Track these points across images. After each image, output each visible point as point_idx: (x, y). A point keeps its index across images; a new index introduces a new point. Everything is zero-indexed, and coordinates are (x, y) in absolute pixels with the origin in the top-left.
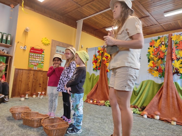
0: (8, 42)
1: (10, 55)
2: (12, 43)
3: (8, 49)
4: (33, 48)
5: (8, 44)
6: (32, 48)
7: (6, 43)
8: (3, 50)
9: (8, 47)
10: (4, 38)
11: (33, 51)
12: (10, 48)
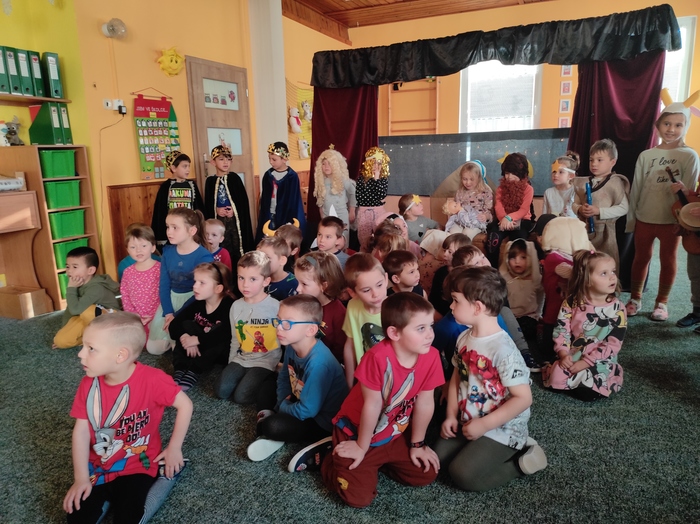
4: (140, 96)
5: (57, 97)
6: (140, 101)
11: (143, 109)
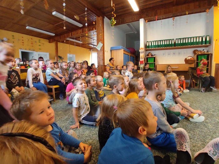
0: (207, 42)
1: (209, 53)
2: (210, 42)
3: (207, 48)
5: (208, 44)
7: (206, 44)
8: (204, 50)
9: (207, 46)
10: (204, 40)
12: (209, 47)
